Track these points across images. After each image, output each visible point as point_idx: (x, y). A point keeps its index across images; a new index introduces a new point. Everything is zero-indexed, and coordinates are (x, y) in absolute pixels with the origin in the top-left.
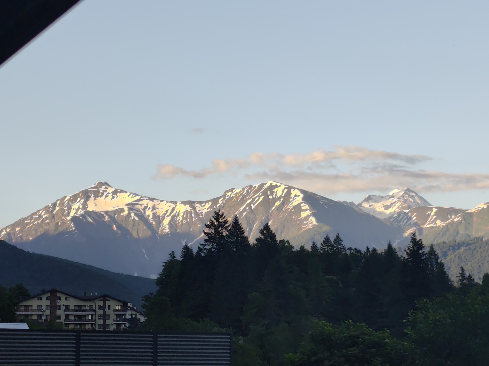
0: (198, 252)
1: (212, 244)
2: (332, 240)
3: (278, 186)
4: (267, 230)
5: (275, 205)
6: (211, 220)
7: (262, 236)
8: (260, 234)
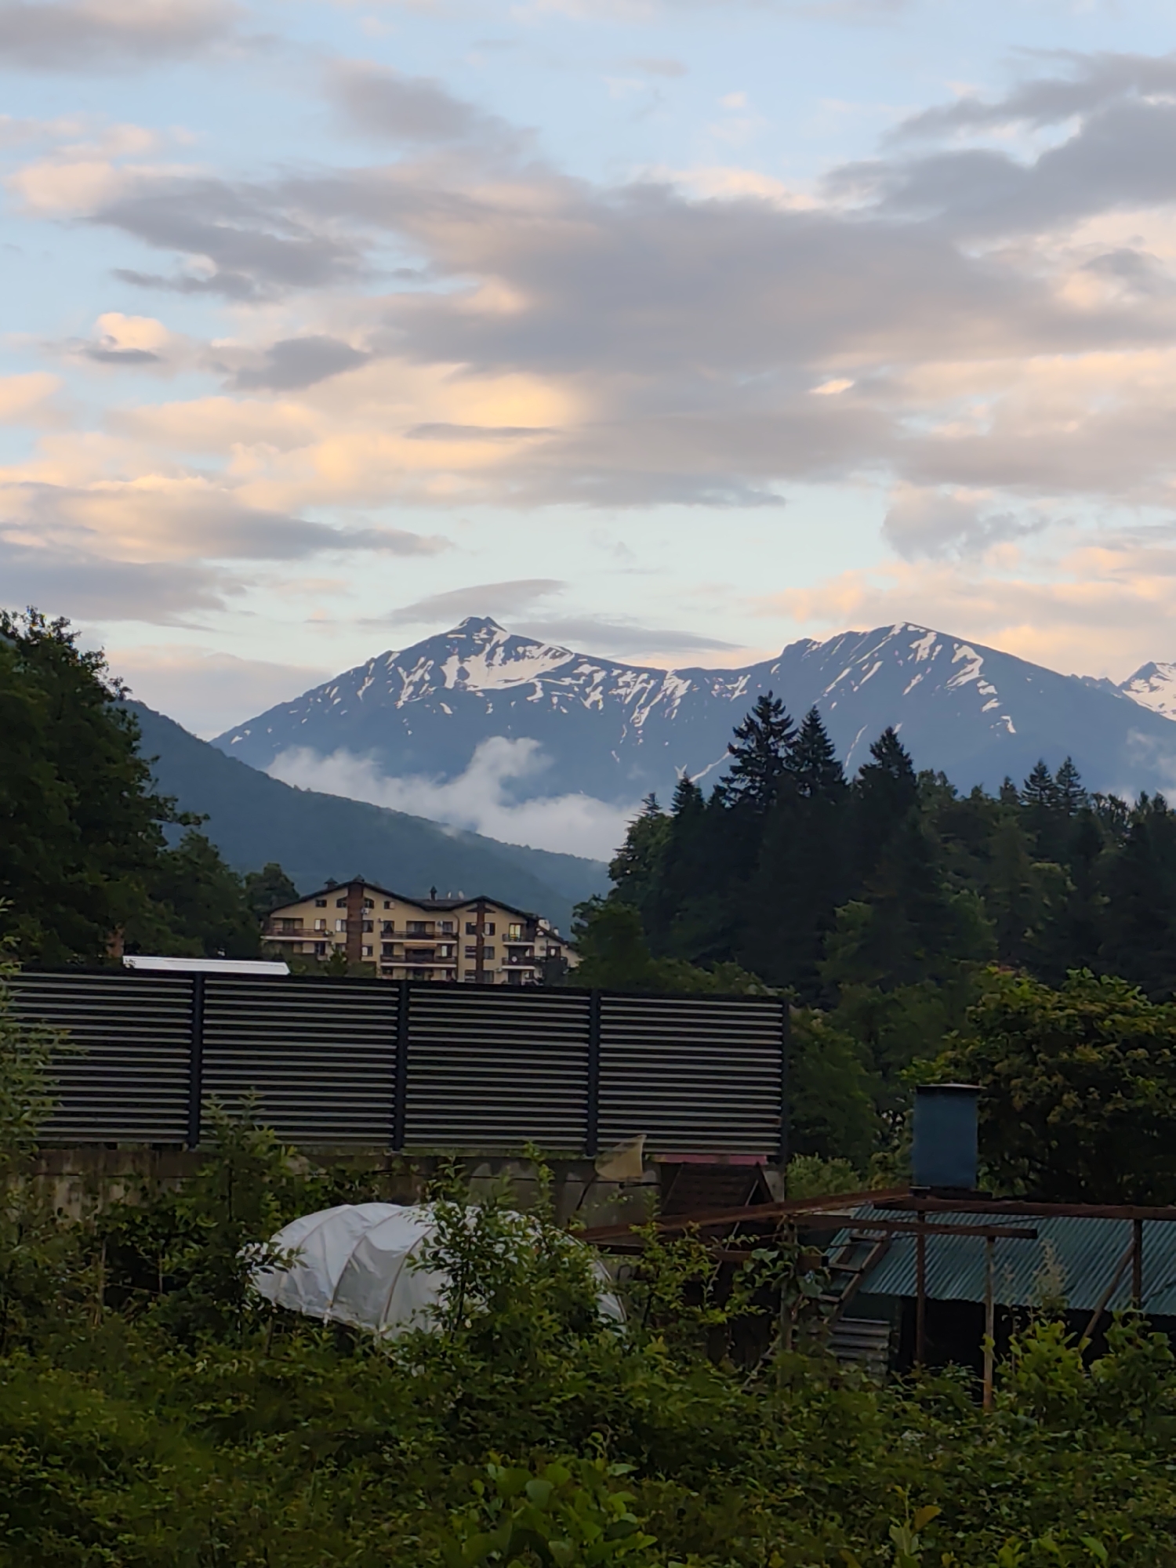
0: (714, 798)
1: (749, 778)
2: (1053, 773)
3: (921, 635)
4: (889, 747)
5: (910, 683)
6: (749, 718)
7: (876, 762)
8: (872, 756)
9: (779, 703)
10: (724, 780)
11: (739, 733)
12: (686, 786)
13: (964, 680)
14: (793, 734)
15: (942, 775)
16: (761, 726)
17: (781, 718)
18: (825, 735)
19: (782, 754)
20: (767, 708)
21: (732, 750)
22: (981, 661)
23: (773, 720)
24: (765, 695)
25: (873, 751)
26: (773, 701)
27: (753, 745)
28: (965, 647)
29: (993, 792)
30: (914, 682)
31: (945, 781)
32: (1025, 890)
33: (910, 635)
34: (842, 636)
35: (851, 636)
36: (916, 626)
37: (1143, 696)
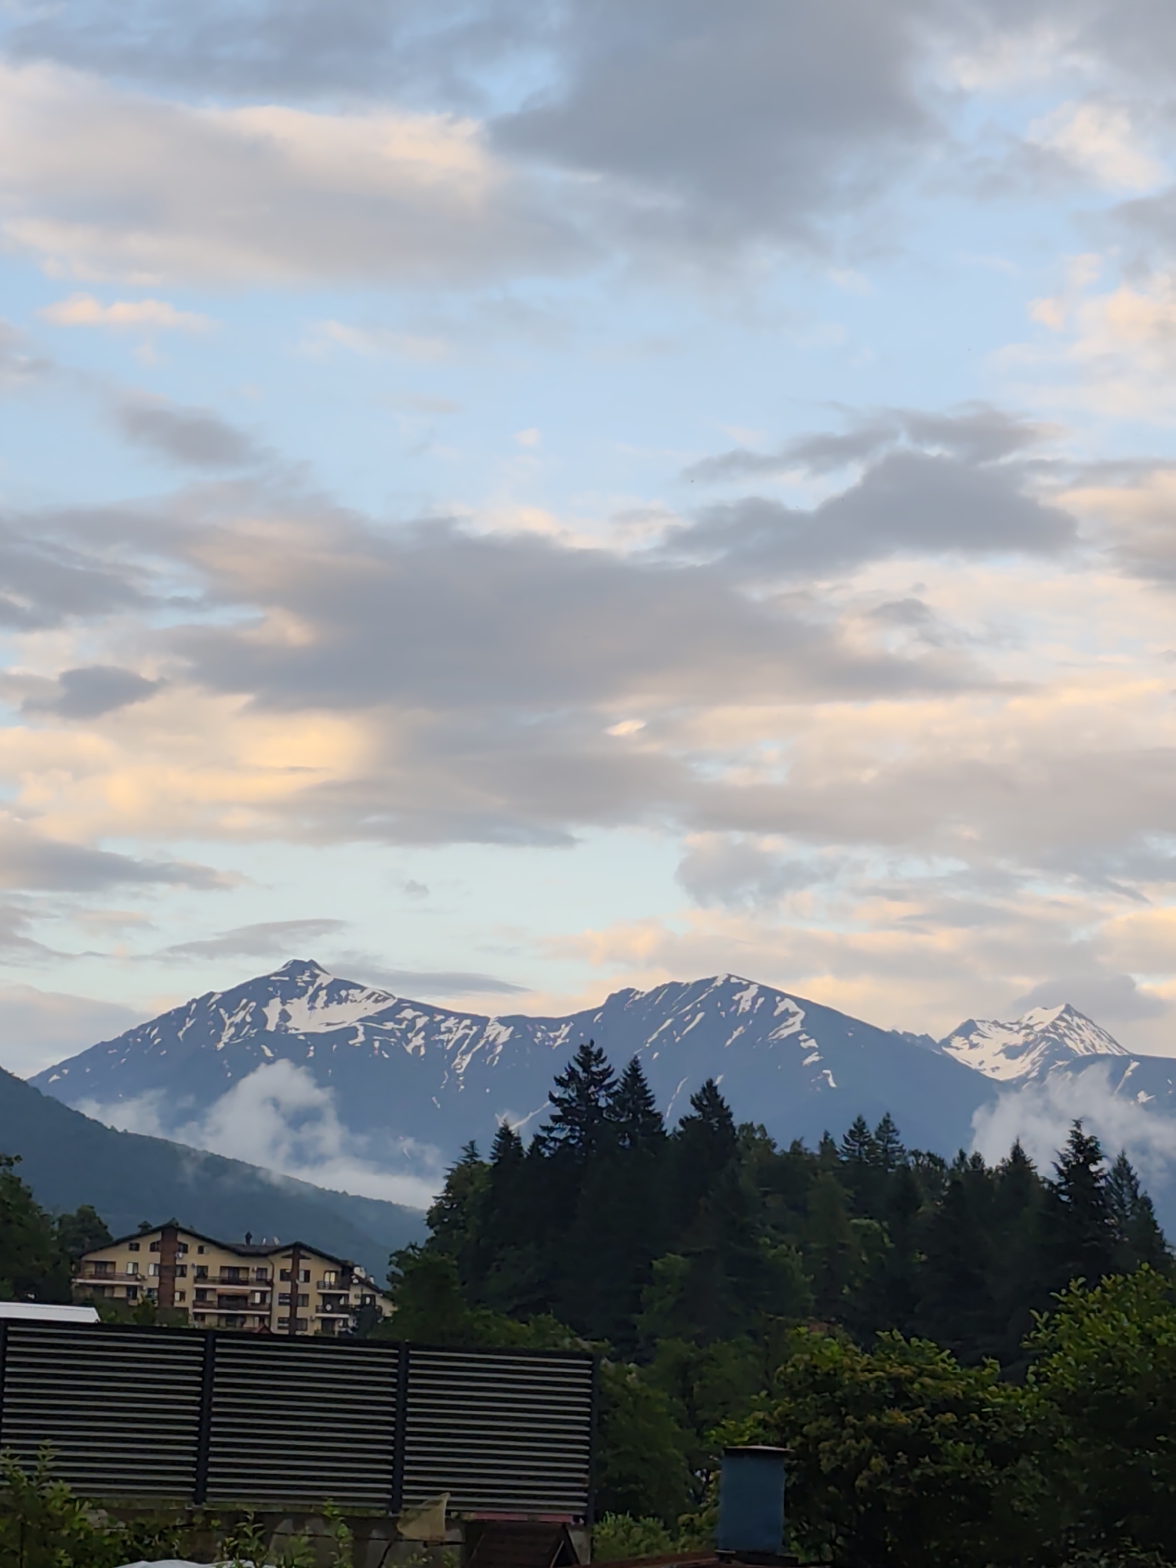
0: (533, 1147)
1: (569, 1127)
2: (872, 1128)
3: (742, 987)
4: (709, 1099)
5: (732, 1034)
6: (570, 1067)
7: (696, 1114)
8: (693, 1107)
9: (600, 1052)
10: (544, 1128)
11: (560, 1082)
12: (505, 1134)
13: (785, 1033)
14: (614, 1083)
15: (762, 1128)
16: (582, 1075)
17: (602, 1067)
18: (646, 1085)
19: (602, 1103)
20: (588, 1056)
21: (552, 1098)
22: (802, 1014)
23: (594, 1069)
24: (587, 1043)
25: (693, 1102)
26: (594, 1050)
27: (573, 1095)
28: (787, 1000)
29: (812, 1146)
30: (736, 1034)
31: (765, 1134)
32: (843, 1246)
33: (733, 987)
34: (665, 986)
35: (674, 987)
36: (738, 978)
37: (962, 1053)
